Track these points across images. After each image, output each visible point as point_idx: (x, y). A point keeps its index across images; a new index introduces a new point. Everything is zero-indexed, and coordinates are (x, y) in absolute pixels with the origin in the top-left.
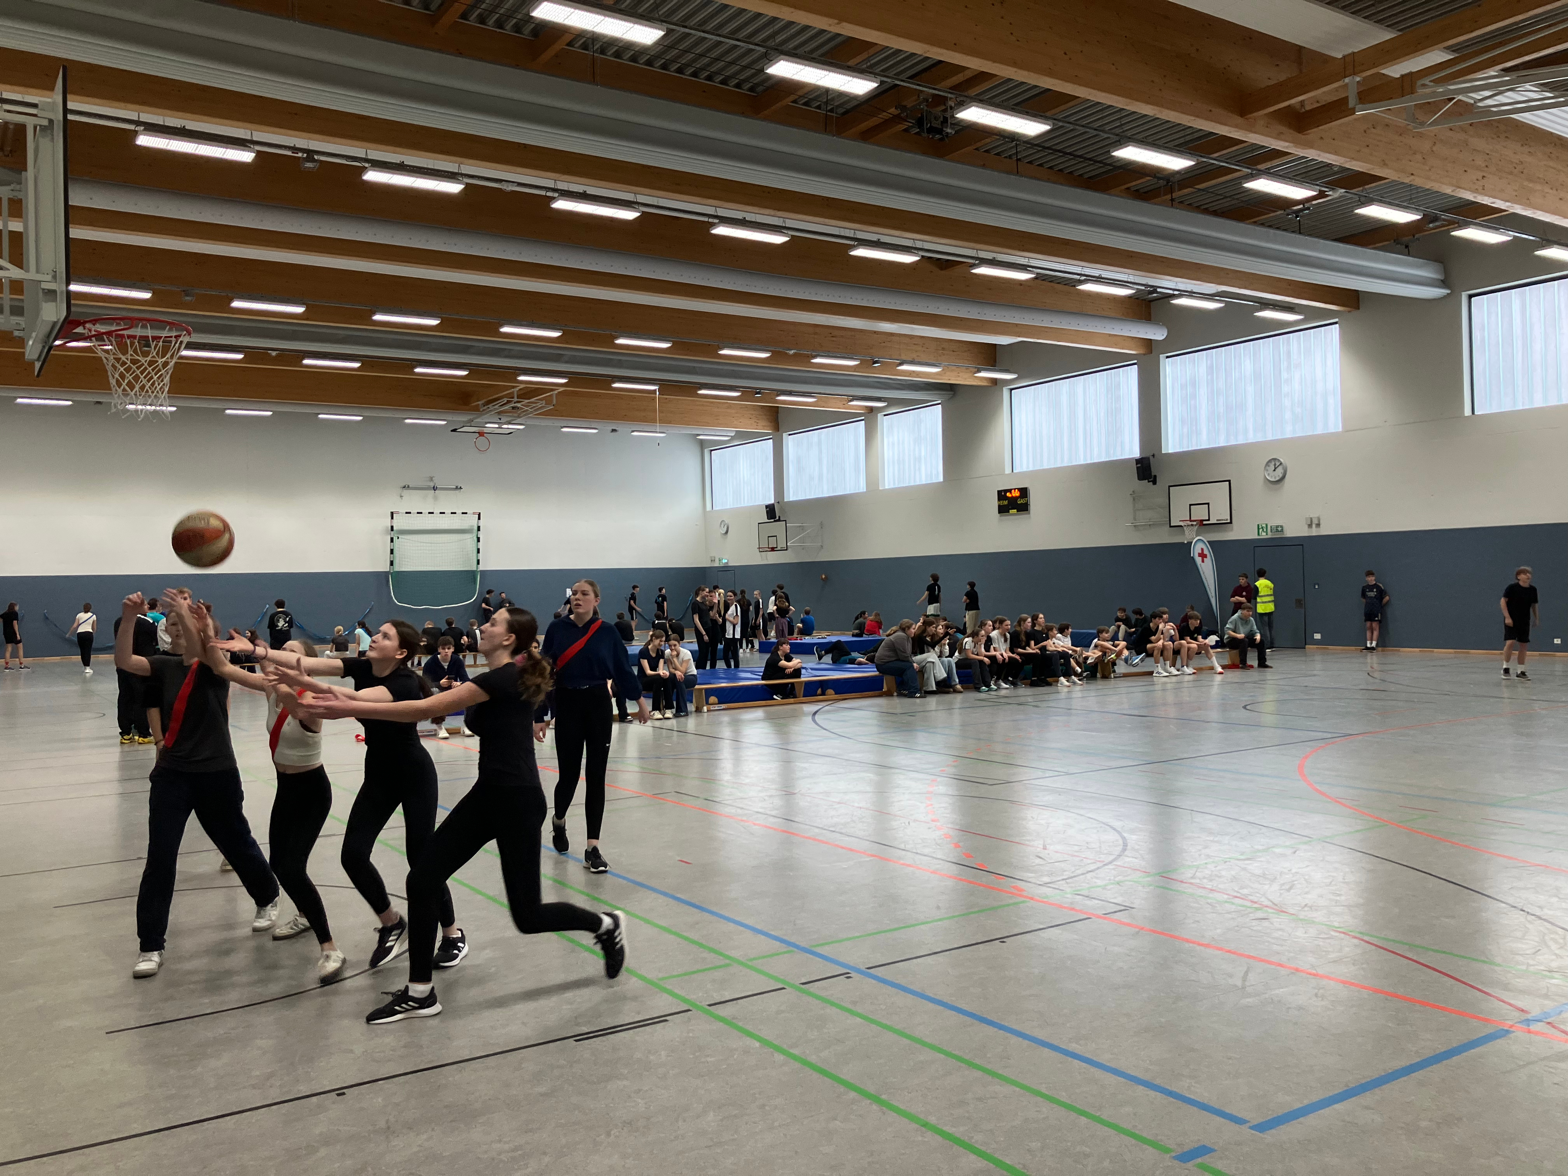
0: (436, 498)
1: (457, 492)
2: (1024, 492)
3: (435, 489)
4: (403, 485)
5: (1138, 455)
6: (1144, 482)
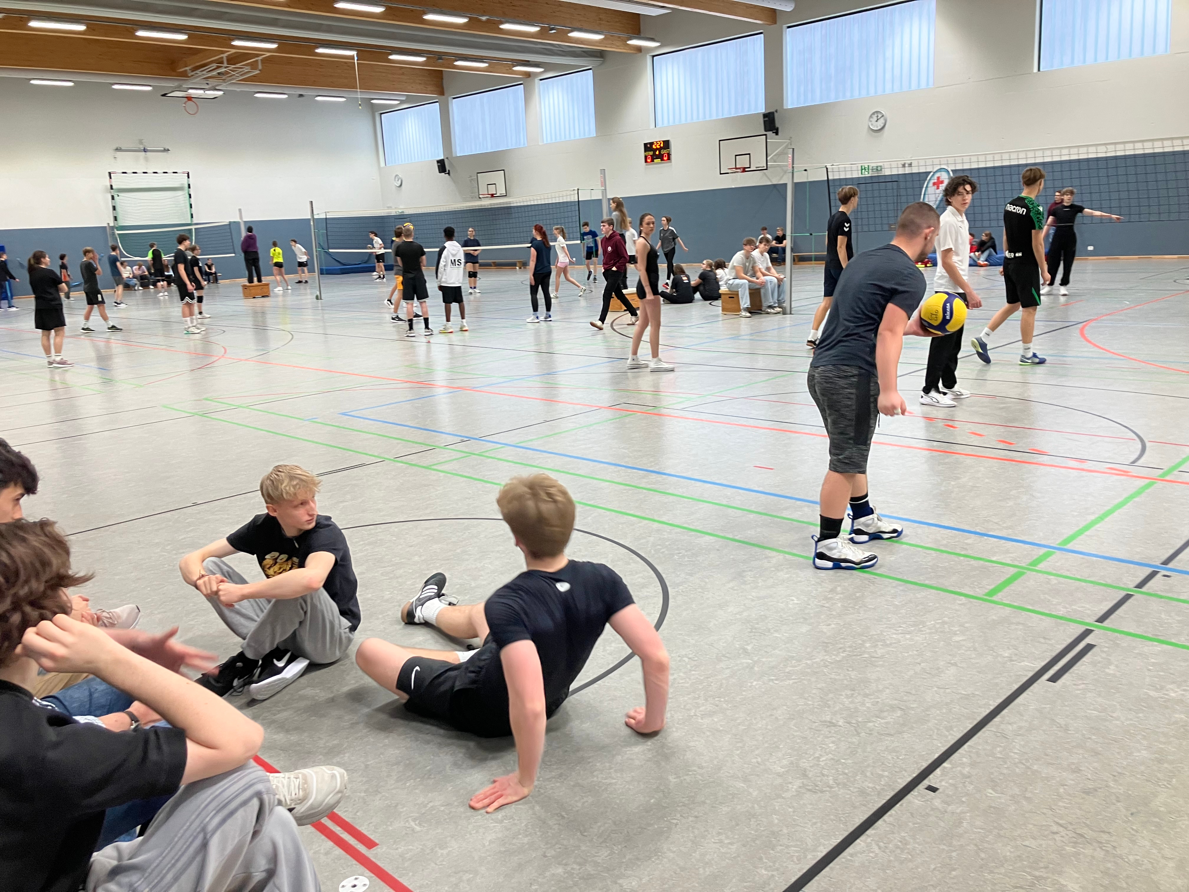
0: (146, 159)
1: (165, 154)
2: (667, 144)
3: (145, 150)
4: (115, 147)
5: (764, 111)
6: (769, 133)
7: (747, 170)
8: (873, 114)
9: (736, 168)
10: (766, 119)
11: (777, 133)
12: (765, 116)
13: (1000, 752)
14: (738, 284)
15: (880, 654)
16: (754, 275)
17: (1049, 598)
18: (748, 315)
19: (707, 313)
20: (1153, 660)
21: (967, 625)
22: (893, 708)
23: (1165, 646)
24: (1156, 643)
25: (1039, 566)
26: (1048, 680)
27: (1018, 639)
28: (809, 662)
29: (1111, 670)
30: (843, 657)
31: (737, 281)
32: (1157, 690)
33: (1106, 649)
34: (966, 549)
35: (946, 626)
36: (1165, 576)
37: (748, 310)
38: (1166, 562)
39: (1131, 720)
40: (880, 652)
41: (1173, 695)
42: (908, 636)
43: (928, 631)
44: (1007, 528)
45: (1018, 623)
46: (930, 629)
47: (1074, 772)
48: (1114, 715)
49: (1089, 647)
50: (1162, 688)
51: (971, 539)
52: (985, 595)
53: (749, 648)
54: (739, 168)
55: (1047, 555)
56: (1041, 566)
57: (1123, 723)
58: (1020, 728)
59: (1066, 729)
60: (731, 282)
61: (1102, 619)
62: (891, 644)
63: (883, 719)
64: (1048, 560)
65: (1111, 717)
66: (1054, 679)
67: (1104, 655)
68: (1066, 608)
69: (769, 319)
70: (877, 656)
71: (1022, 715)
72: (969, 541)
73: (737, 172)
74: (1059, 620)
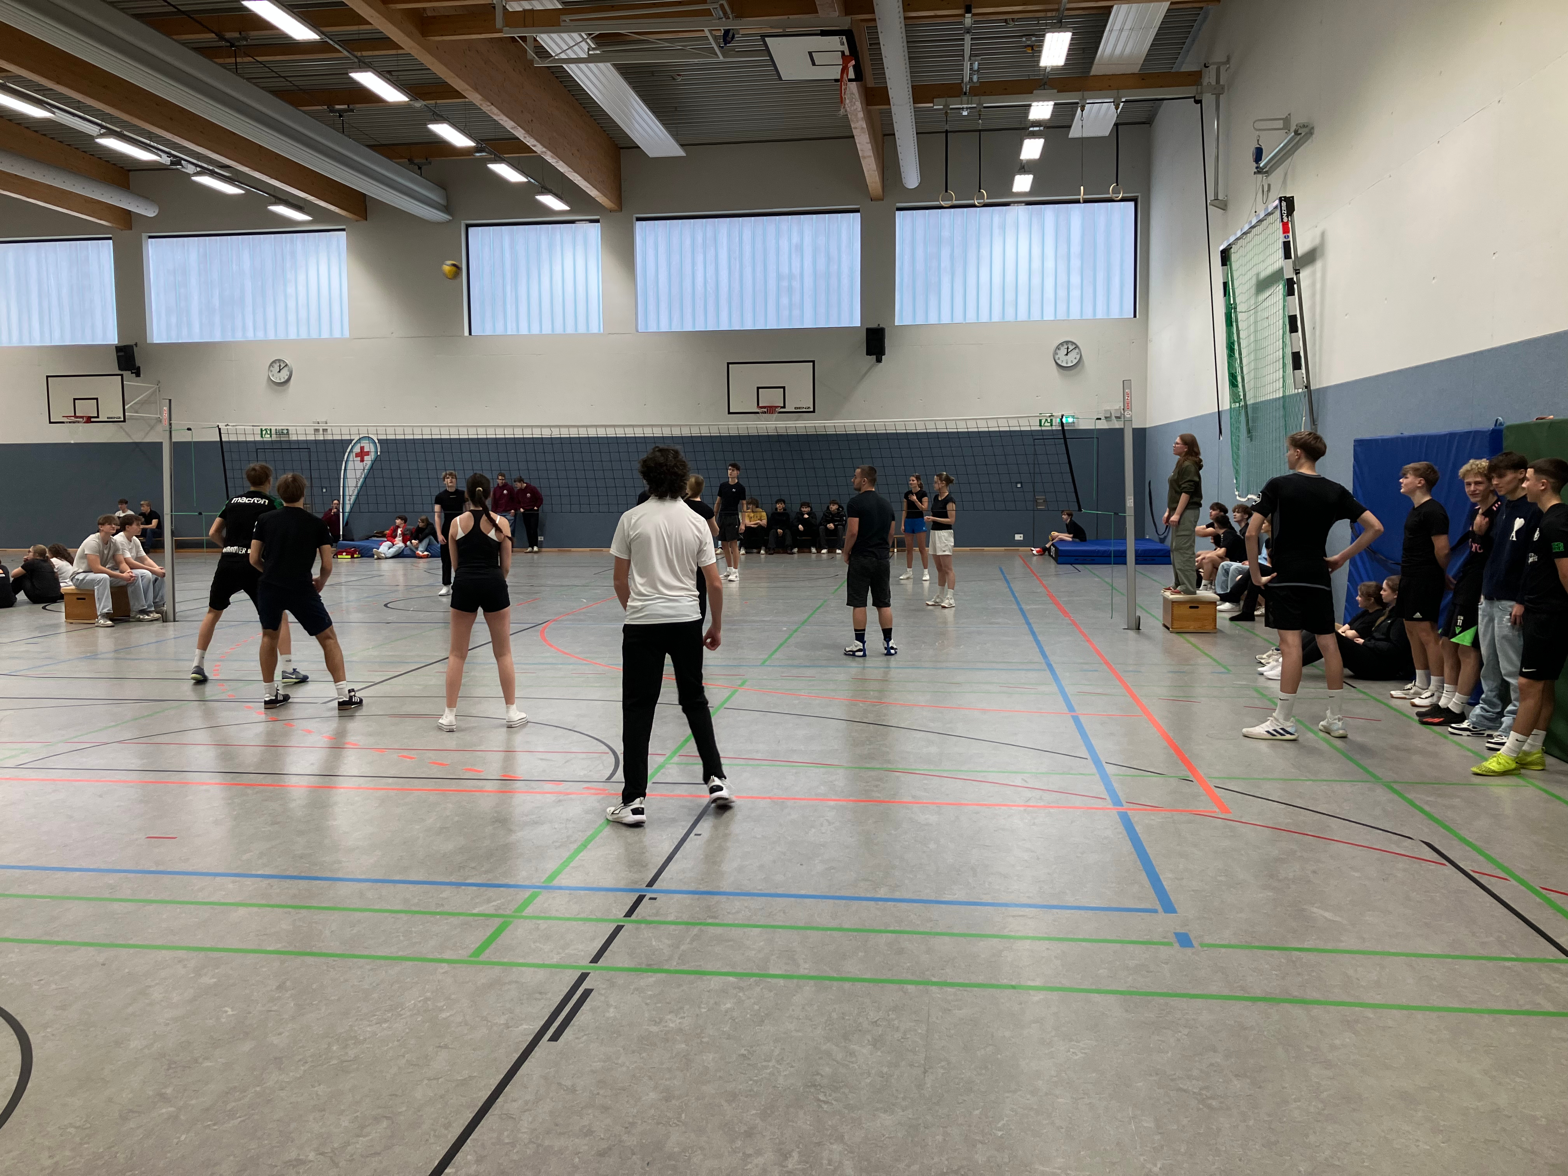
5: (116, 342)
6: (126, 374)
7: (93, 420)
8: (274, 362)
9: (75, 416)
10: (121, 354)
11: (138, 375)
12: (119, 349)
13: (508, 1136)
14: (93, 580)
15: (353, 1056)
16: (116, 567)
17: (541, 946)
18: (109, 623)
19: (41, 621)
20: (650, 993)
21: (453, 996)
22: (377, 1119)
23: (659, 975)
24: (650, 974)
25: (526, 911)
26: (549, 1040)
27: (512, 1000)
28: (258, 1089)
29: (611, 1013)
30: (305, 1071)
31: (91, 576)
32: (656, 1023)
33: (603, 992)
34: (442, 905)
35: (429, 1002)
36: (651, 899)
37: (107, 616)
38: (651, 884)
39: (636, 1062)
40: (351, 1053)
41: (671, 1025)
42: (385, 1025)
43: (409, 1014)
44: (486, 872)
45: (510, 983)
46: (410, 1010)
47: (586, 1135)
48: (620, 1062)
49: (587, 993)
50: (661, 1020)
51: (447, 892)
52: (470, 956)
53: (169, 1091)
54: (82, 417)
55: (534, 897)
56: (529, 911)
57: (628, 1067)
58: (526, 1102)
59: (573, 1090)
60: (80, 577)
61: (596, 959)
62: (365, 1040)
63: (365, 1136)
64: (535, 902)
65: (617, 1064)
66: (555, 1038)
67: (603, 998)
68: (558, 953)
69: (141, 628)
70: (349, 1059)
71: (526, 1087)
72: (444, 895)
73: (78, 422)
74: (553, 970)
